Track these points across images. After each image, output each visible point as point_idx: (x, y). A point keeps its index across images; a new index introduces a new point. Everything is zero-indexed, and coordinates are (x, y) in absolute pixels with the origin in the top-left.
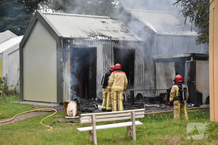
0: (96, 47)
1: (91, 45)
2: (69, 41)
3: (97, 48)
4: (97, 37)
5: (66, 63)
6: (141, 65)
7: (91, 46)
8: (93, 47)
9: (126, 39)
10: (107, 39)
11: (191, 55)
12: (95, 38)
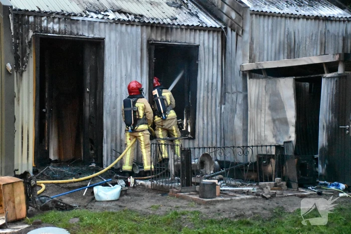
0: (103, 37)
1: (90, 32)
2: (31, 19)
3: (107, 40)
4: (107, 13)
5: (25, 75)
6: (212, 83)
7: (91, 36)
8: (97, 36)
9: (177, 20)
10: (130, 18)
11: (339, 58)
12: (100, 16)
